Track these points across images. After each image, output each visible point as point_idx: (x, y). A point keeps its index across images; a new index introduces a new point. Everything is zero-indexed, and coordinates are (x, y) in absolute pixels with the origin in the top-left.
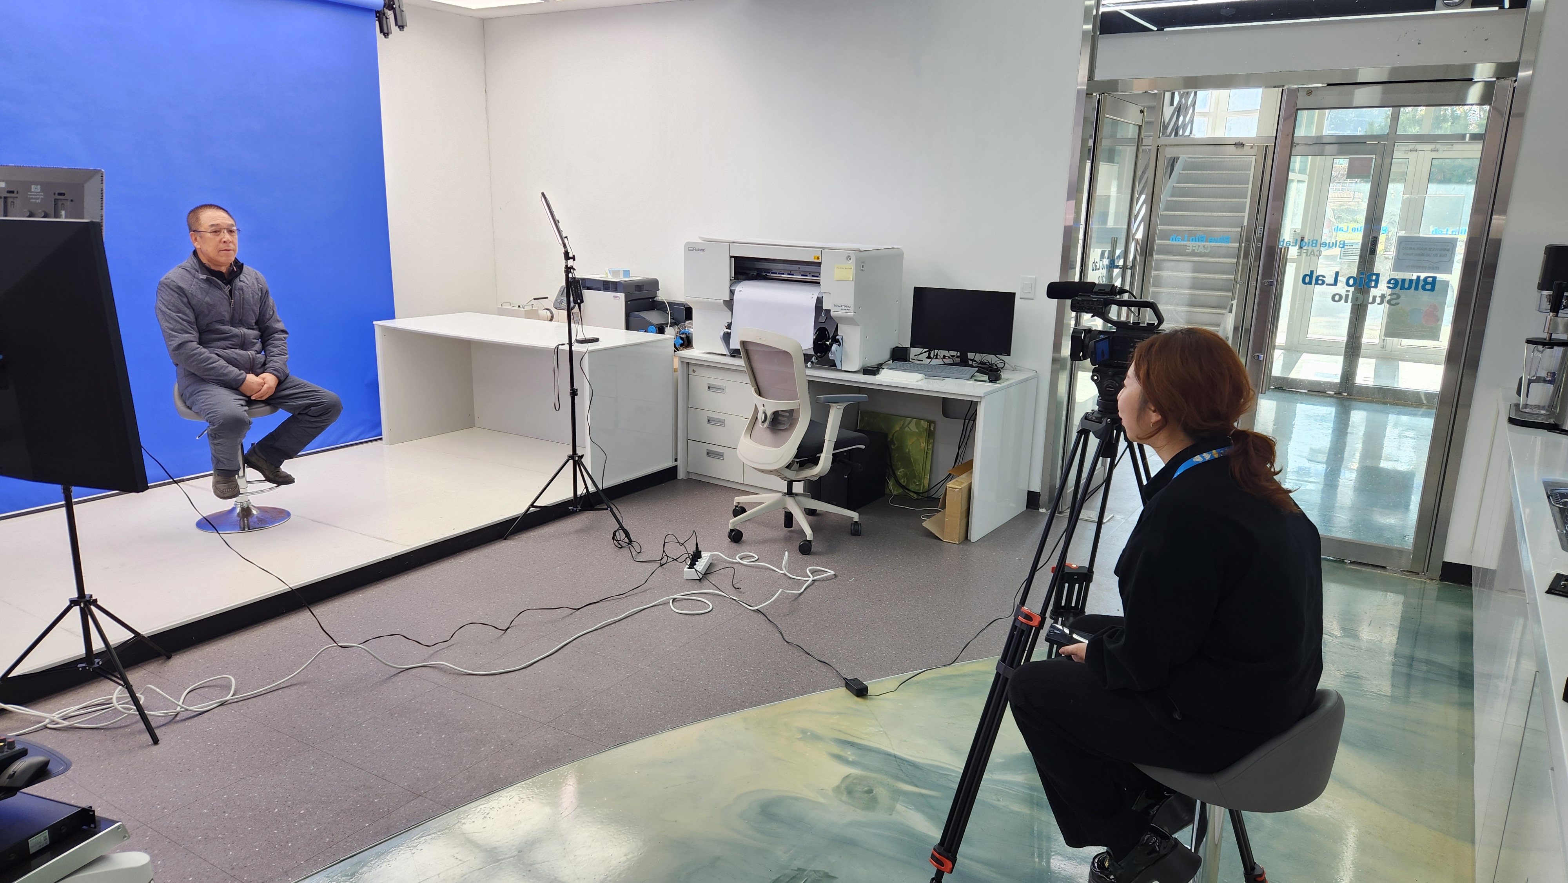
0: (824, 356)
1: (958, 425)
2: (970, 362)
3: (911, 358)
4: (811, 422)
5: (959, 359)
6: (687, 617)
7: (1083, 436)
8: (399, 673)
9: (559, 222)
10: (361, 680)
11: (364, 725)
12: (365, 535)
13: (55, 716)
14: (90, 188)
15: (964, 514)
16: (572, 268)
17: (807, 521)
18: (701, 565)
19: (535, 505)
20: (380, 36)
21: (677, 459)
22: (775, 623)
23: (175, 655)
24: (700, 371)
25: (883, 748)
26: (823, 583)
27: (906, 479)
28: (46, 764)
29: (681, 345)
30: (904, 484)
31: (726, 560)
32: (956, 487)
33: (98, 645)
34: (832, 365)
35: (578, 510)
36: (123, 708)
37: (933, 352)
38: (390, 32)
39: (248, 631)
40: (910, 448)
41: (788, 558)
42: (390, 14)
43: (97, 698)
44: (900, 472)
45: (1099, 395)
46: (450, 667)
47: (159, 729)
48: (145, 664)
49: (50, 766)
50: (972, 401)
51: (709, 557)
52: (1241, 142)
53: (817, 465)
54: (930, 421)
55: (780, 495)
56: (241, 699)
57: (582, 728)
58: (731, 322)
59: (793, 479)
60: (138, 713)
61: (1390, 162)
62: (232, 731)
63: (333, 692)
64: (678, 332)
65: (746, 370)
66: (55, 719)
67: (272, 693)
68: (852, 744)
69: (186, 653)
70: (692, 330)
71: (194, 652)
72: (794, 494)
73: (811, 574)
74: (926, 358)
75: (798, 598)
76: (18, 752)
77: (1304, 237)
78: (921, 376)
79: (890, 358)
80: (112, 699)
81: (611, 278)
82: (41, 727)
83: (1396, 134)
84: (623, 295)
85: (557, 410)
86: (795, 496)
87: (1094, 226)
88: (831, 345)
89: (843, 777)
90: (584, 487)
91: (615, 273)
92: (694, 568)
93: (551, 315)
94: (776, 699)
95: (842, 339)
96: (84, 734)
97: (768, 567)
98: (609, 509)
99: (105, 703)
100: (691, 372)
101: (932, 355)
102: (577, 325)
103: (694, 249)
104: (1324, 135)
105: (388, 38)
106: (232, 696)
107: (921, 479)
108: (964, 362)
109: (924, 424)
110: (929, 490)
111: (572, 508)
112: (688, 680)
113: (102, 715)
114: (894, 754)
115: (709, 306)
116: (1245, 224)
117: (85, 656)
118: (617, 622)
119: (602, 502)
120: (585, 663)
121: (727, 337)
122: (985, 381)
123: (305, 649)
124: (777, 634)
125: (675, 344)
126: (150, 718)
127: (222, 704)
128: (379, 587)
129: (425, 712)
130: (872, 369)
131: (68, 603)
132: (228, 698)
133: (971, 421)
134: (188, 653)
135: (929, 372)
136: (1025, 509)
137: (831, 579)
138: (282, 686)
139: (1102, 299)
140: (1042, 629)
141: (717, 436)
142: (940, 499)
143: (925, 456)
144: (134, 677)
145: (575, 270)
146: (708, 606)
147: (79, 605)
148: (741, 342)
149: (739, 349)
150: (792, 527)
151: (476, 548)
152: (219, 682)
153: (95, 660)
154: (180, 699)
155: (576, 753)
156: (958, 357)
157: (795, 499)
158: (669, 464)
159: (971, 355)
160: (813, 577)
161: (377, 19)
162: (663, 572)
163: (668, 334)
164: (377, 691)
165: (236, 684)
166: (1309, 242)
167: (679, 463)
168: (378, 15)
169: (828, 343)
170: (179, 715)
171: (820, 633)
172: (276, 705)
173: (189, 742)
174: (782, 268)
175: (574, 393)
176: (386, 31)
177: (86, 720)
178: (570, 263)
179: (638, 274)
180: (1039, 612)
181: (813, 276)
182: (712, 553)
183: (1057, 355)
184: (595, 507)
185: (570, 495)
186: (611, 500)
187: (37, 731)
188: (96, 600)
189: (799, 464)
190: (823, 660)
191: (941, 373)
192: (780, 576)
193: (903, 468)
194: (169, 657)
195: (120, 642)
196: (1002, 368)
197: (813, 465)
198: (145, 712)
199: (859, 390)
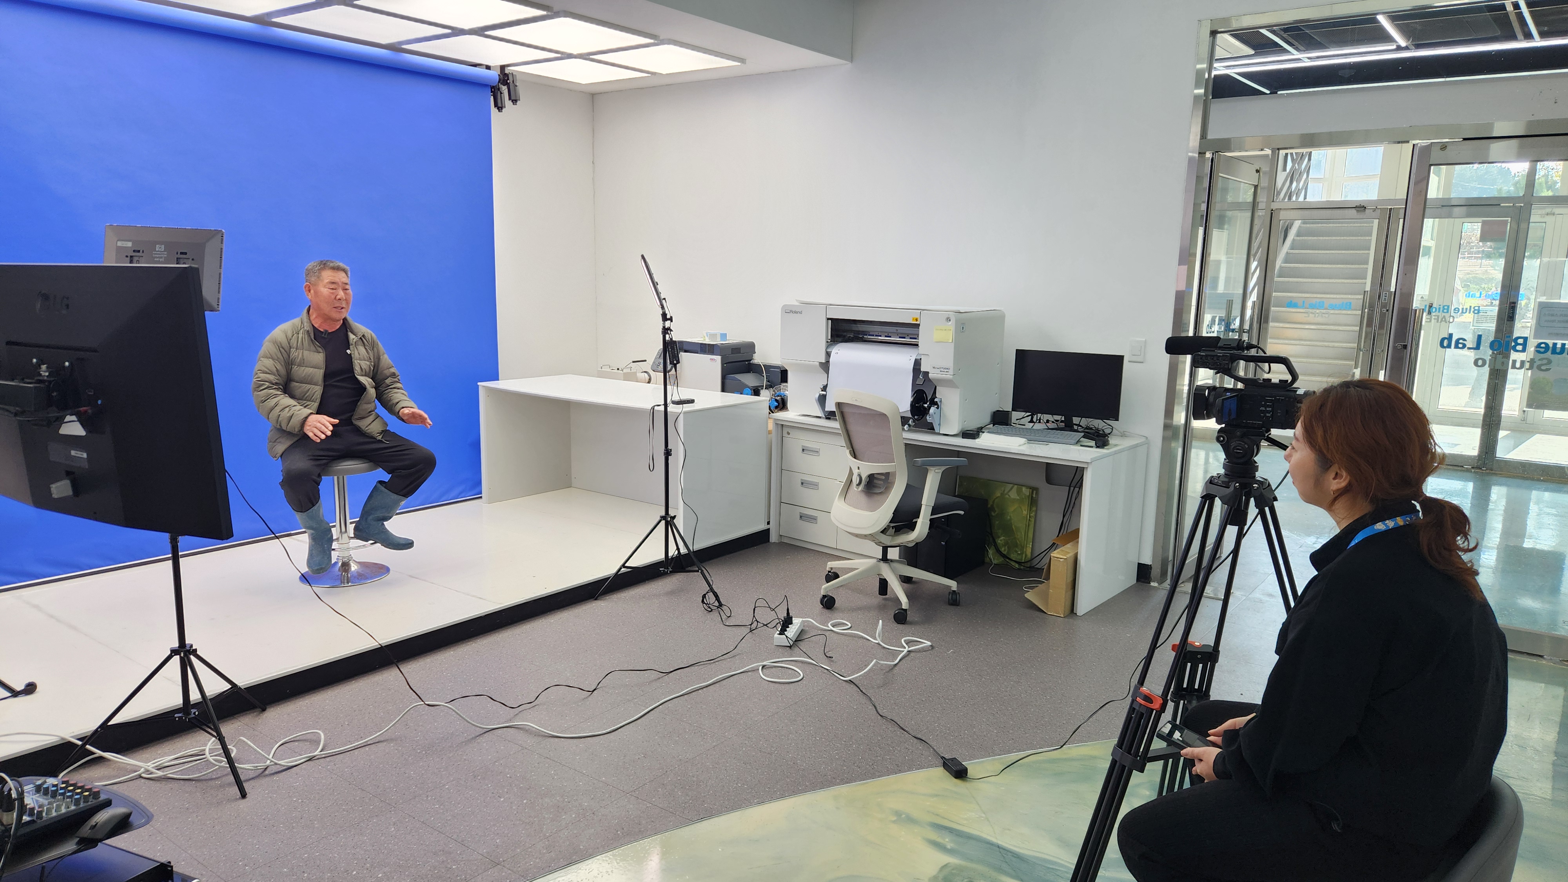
0: (922, 418)
1: (1062, 492)
2: (1076, 428)
3: (1012, 422)
4: (908, 486)
5: (1064, 424)
6: (777, 685)
7: (1208, 501)
8: (485, 733)
9: (658, 284)
10: (447, 739)
11: (447, 787)
12: (459, 592)
13: (150, 766)
14: (210, 249)
15: (1070, 586)
16: (669, 329)
17: (903, 588)
18: (792, 631)
19: (626, 565)
20: (494, 110)
21: (769, 522)
22: (868, 695)
23: (269, 707)
24: (794, 434)
25: (984, 836)
26: (918, 655)
27: (1006, 547)
28: (128, 816)
29: (776, 407)
30: (1005, 553)
31: (817, 627)
32: (1061, 557)
33: (195, 696)
34: (930, 428)
35: (669, 572)
36: (214, 760)
37: (1036, 416)
38: (504, 106)
39: (340, 686)
40: (1012, 515)
41: (882, 627)
42: (504, 89)
43: (192, 749)
44: (1001, 540)
45: (1225, 457)
46: (536, 729)
47: (248, 783)
48: (240, 716)
49: (131, 819)
50: (1077, 467)
51: (801, 623)
52: (1362, 205)
53: (913, 531)
54: (1033, 487)
55: (874, 561)
56: (329, 755)
57: (665, 799)
58: (827, 384)
59: (889, 544)
60: (228, 765)
61: (1527, 227)
62: (317, 788)
63: (419, 751)
64: (773, 394)
65: (841, 433)
66: (150, 768)
67: (359, 749)
68: (951, 830)
69: (280, 706)
70: (787, 392)
71: (288, 705)
72: (888, 560)
73: (906, 644)
74: (1029, 422)
75: (892, 669)
76: (104, 802)
77: (1432, 304)
78: (1023, 440)
79: (991, 422)
80: (204, 750)
81: (707, 341)
82: (136, 776)
83: (1532, 196)
84: (719, 357)
85: (651, 470)
86: (891, 563)
87: (1207, 291)
88: (929, 408)
89: (940, 866)
90: (676, 548)
91: (713, 336)
92: (784, 634)
93: (648, 378)
94: (869, 777)
95: (941, 401)
96: (175, 785)
97: (862, 636)
98: (700, 571)
99: (199, 754)
100: (785, 434)
101: (1035, 420)
102: (672, 387)
103: (791, 311)
104: (1452, 197)
105: (502, 112)
106: (321, 752)
107: (1023, 547)
108: (1069, 426)
109: (1026, 491)
110: (1032, 559)
111: (663, 569)
112: (776, 752)
113: (195, 766)
114: (997, 843)
115: (805, 369)
116: (1368, 288)
117: (182, 706)
118: (704, 688)
119: (693, 564)
120: (671, 730)
121: (822, 400)
122: (1091, 447)
123: (395, 706)
124: (870, 707)
125: (769, 406)
126: (239, 771)
127: (310, 759)
128: (471, 644)
129: (508, 776)
130: (971, 432)
131: (169, 653)
132: (315, 754)
133: (1076, 488)
134: (282, 706)
135: (1032, 437)
136: (1136, 582)
137: (928, 650)
138: (369, 743)
139: (1228, 355)
140: (1164, 713)
141: (809, 499)
142: (1043, 569)
143: (1027, 524)
144: (227, 729)
145: (672, 331)
146: (799, 675)
147: (180, 654)
148: (836, 403)
149: (835, 412)
150: (887, 595)
151: (567, 608)
152: (308, 737)
153: (192, 710)
154: (270, 753)
155: (658, 826)
156: (1062, 421)
157: (890, 565)
158: (762, 527)
159: (1076, 420)
160: (909, 647)
161: (492, 94)
162: (752, 638)
163: (763, 397)
164: (462, 751)
165: (325, 739)
166: (1439, 308)
167: (771, 526)
168: (493, 90)
169: (926, 405)
170: (268, 770)
171: (916, 708)
172: (362, 762)
173: (276, 797)
174: (879, 330)
175: (668, 453)
176: (500, 105)
177: (179, 771)
178: (668, 324)
179: (734, 338)
180: (1160, 692)
181: (911, 338)
182: (804, 619)
183: (1168, 421)
184: (687, 569)
185: (661, 556)
186: (701, 563)
187: (131, 780)
188: (196, 650)
189: (894, 530)
190: (919, 736)
191: (1045, 438)
192: (874, 645)
193: (1003, 536)
194: (264, 710)
195: (216, 693)
196: (1109, 434)
197: (909, 530)
198: (235, 764)
199: (958, 454)
